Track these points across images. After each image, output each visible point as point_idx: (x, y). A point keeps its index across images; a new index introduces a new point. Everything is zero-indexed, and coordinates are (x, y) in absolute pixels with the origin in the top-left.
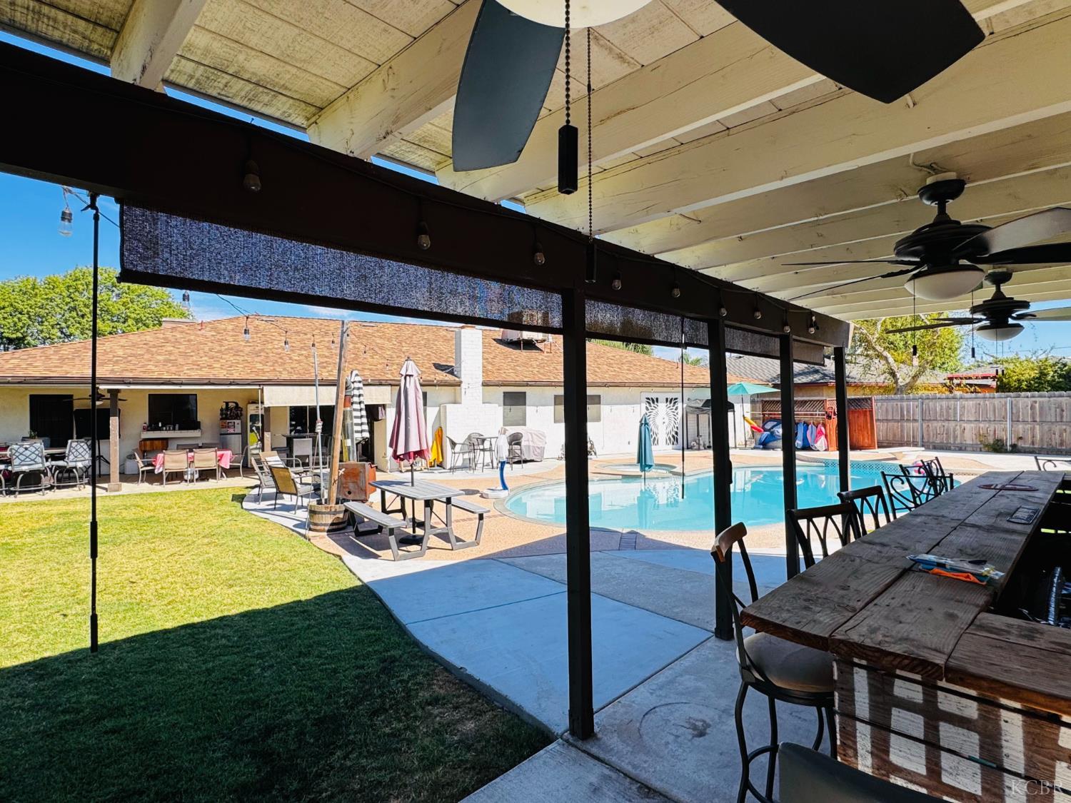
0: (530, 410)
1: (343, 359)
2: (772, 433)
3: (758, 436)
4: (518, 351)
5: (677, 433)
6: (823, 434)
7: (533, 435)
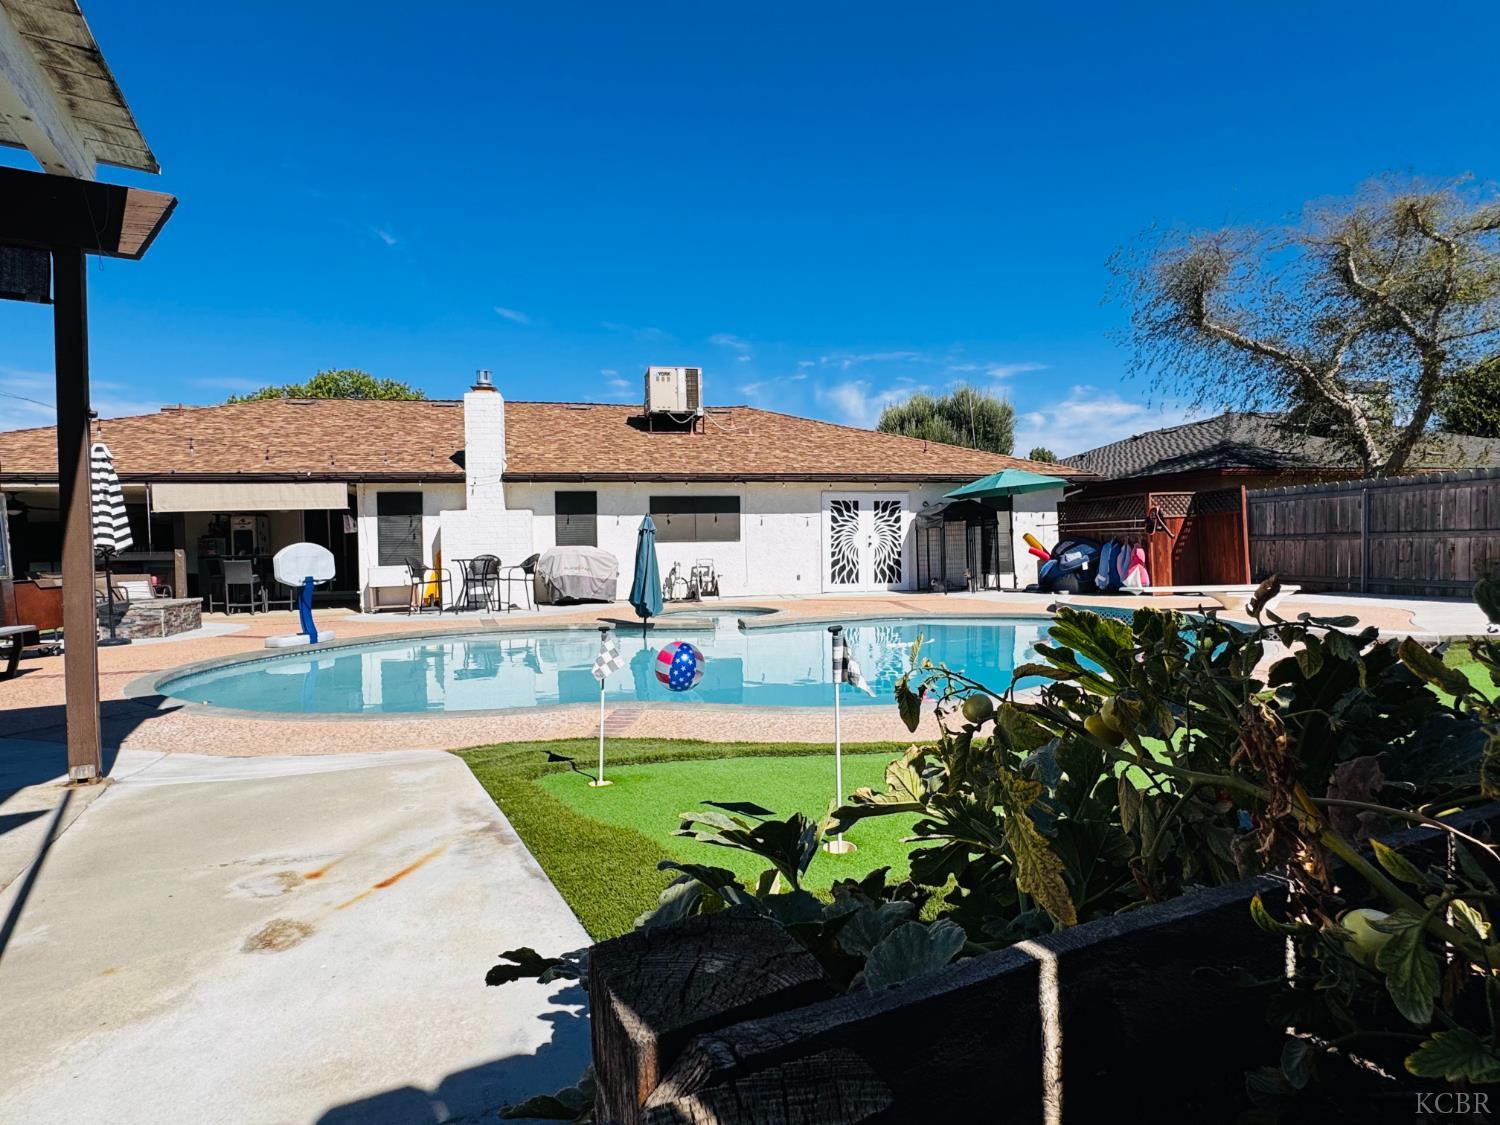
0: (603, 522)
3: (1041, 568)
4: (645, 433)
5: (898, 563)
6: (1140, 562)
7: (591, 560)
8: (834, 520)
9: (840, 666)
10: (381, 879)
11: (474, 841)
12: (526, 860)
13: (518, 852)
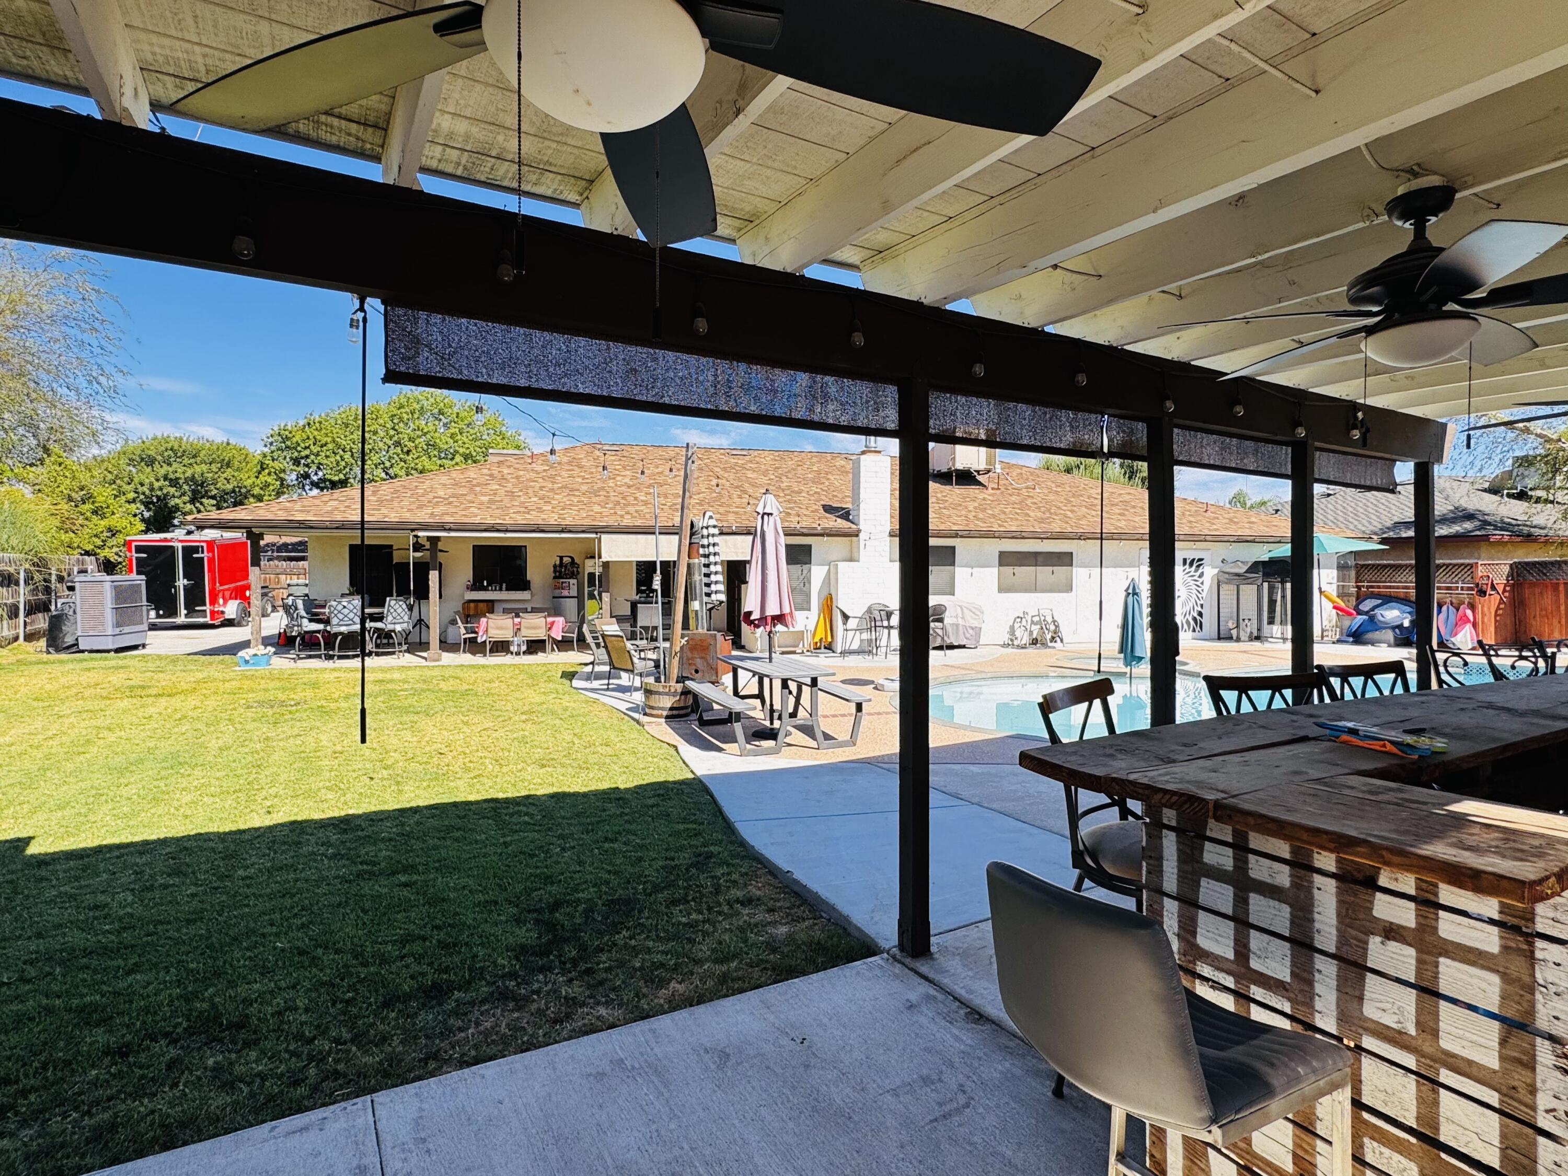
0: (960, 572)
1: (687, 494)
2: (1372, 619)
3: (1347, 622)
4: (948, 487)
5: (1200, 614)
7: (965, 609)
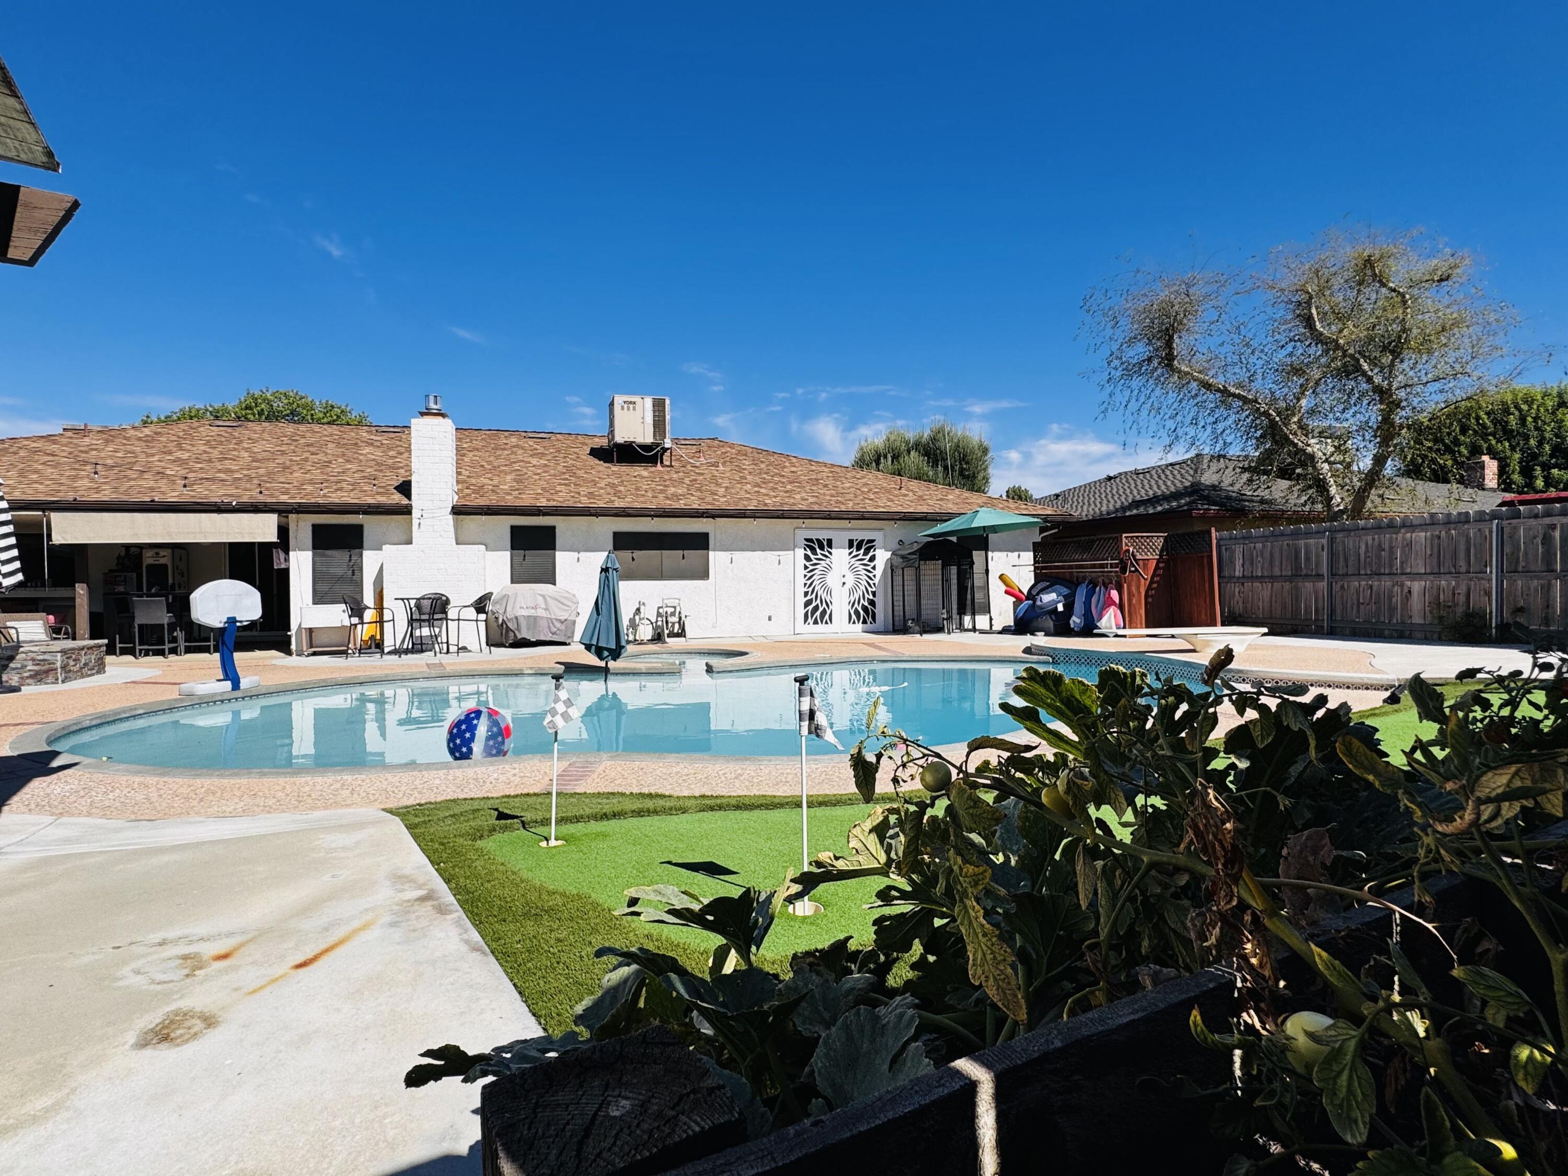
3: (1016, 609)
4: (608, 464)
5: (872, 603)
6: (1114, 603)
7: (549, 600)
8: (807, 558)
9: (807, 718)
10: (301, 959)
11: (409, 912)
12: (466, 931)
13: (458, 923)
